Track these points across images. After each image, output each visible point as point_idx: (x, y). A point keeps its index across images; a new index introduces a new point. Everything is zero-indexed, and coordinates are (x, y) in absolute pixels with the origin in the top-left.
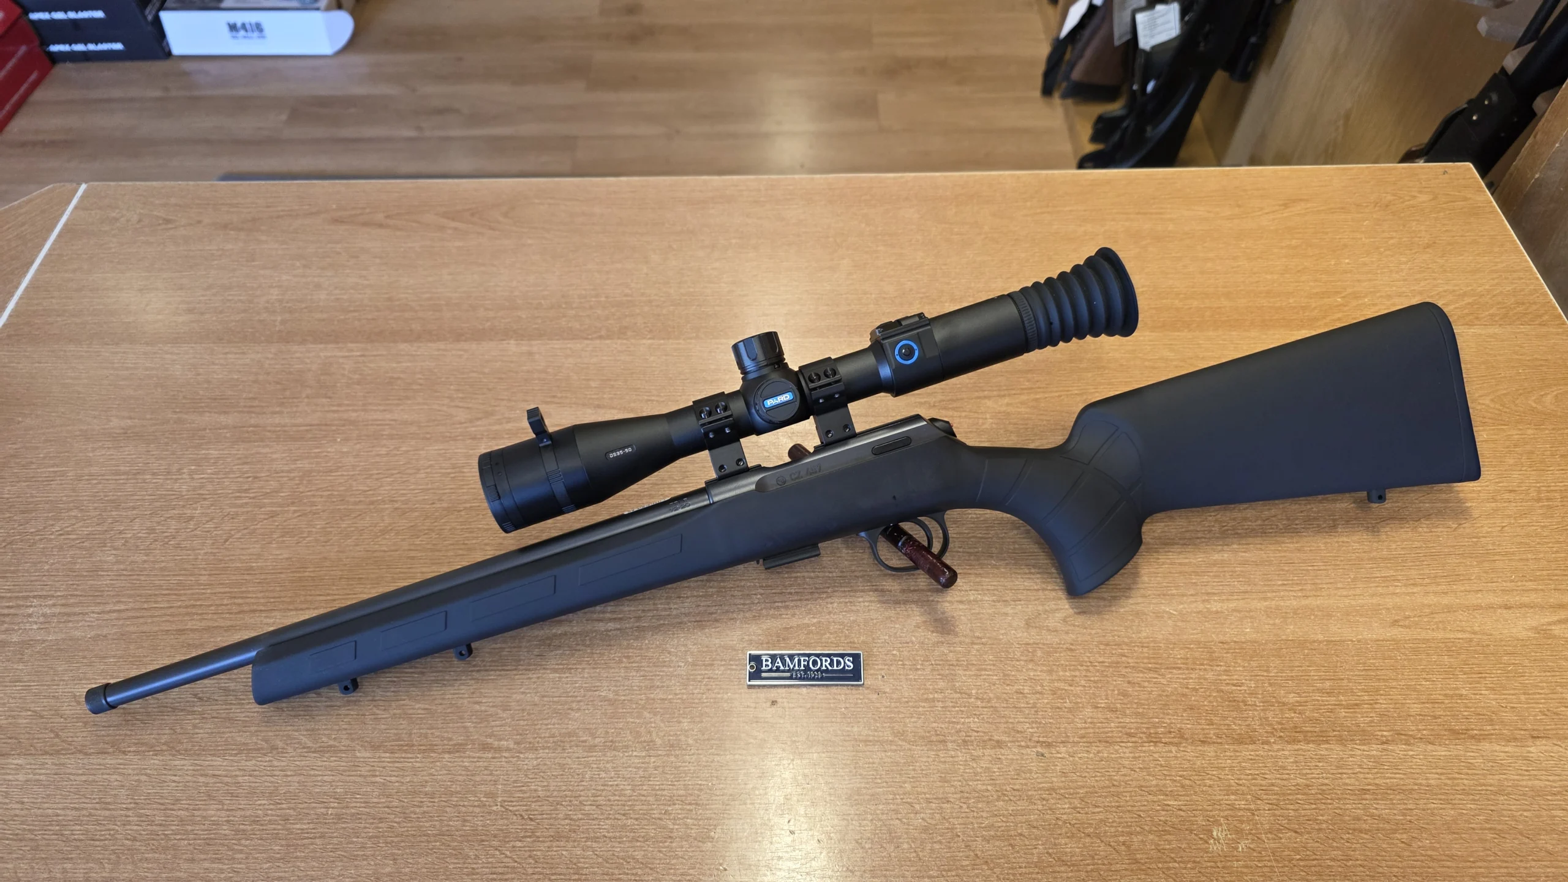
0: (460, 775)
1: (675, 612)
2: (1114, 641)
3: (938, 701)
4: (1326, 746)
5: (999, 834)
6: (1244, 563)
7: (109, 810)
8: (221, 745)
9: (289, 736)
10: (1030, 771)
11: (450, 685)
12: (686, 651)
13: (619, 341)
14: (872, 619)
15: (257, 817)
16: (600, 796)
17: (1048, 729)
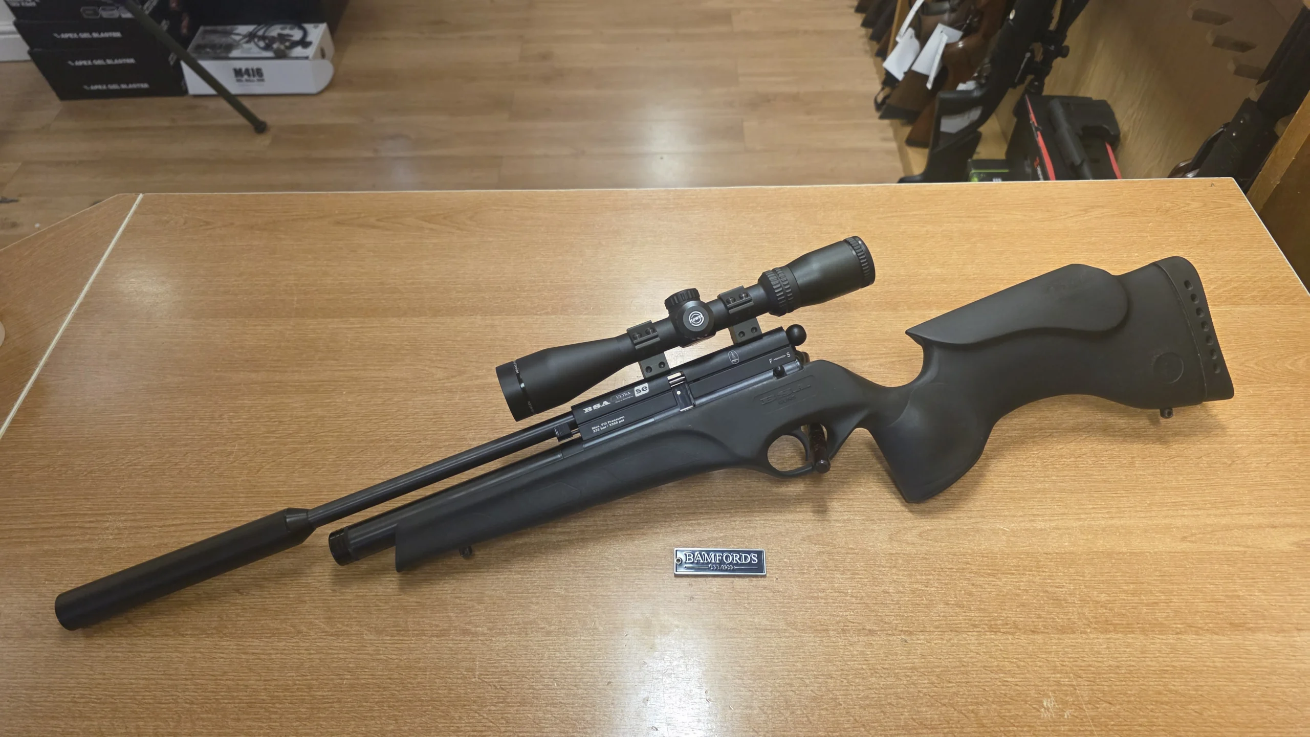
0: (446, 654)
1: (610, 528)
2: (960, 552)
3: (821, 599)
4: (1133, 635)
5: (873, 703)
6: (1062, 491)
7: (172, 680)
8: (258, 630)
9: (311, 623)
10: (896, 654)
11: (436, 584)
12: (621, 558)
13: (562, 316)
14: (767, 534)
15: (288, 686)
16: (556, 671)
17: (909, 621)
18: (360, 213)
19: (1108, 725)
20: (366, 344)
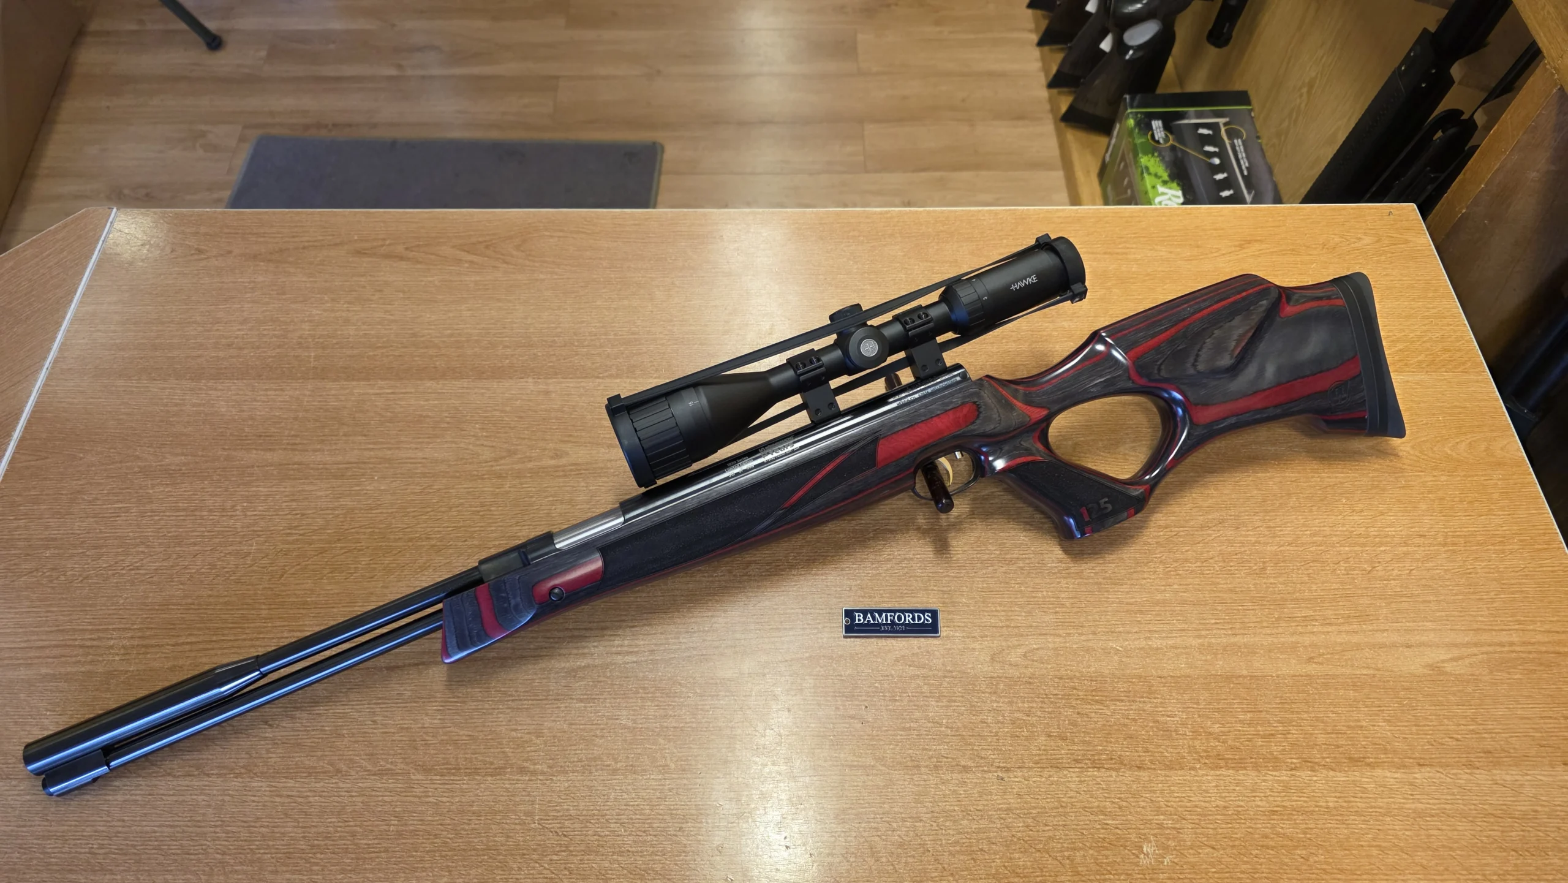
0: (502, 796)
1: (683, 647)
2: (1067, 675)
3: (914, 730)
4: (1244, 772)
5: (963, 849)
6: (1183, 602)
7: (199, 827)
8: (292, 768)
9: (351, 760)
10: (991, 793)
11: (489, 714)
15: (328, 833)
16: (623, 814)
17: (1007, 756)
18: (384, 239)
20: (399, 415)
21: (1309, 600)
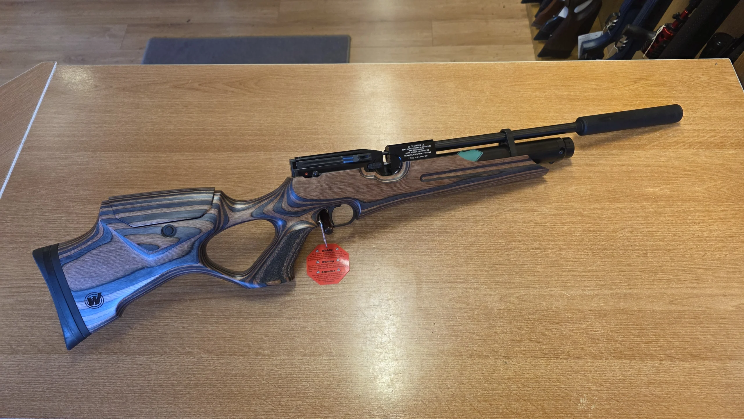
0: (247, 366)
1: (340, 291)
2: (540, 309)
3: (459, 336)
4: (635, 361)
5: (485, 399)
6: (603, 271)
7: (97, 379)
8: (142, 351)
9: (171, 347)
10: (500, 370)
11: (241, 324)
15: (160, 384)
16: (309, 377)
17: (508, 350)
18: (188, 80)
19: (615, 414)
20: (196, 170)
21: (671, 270)
